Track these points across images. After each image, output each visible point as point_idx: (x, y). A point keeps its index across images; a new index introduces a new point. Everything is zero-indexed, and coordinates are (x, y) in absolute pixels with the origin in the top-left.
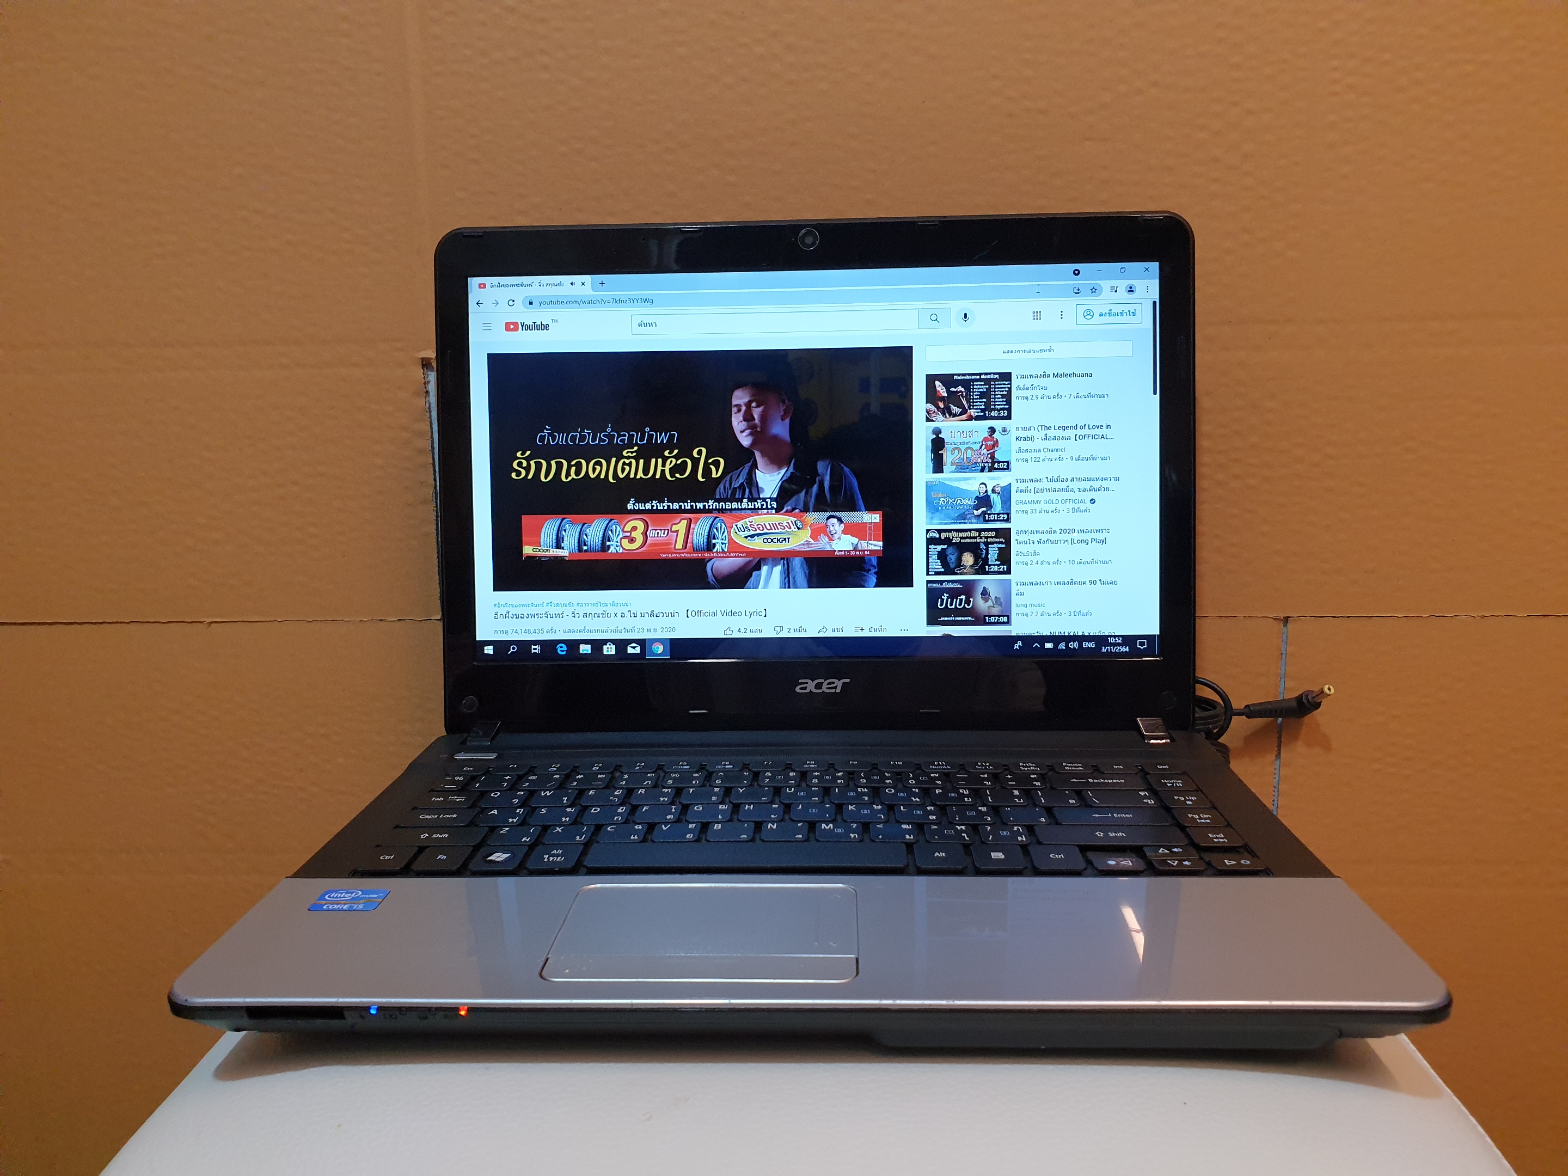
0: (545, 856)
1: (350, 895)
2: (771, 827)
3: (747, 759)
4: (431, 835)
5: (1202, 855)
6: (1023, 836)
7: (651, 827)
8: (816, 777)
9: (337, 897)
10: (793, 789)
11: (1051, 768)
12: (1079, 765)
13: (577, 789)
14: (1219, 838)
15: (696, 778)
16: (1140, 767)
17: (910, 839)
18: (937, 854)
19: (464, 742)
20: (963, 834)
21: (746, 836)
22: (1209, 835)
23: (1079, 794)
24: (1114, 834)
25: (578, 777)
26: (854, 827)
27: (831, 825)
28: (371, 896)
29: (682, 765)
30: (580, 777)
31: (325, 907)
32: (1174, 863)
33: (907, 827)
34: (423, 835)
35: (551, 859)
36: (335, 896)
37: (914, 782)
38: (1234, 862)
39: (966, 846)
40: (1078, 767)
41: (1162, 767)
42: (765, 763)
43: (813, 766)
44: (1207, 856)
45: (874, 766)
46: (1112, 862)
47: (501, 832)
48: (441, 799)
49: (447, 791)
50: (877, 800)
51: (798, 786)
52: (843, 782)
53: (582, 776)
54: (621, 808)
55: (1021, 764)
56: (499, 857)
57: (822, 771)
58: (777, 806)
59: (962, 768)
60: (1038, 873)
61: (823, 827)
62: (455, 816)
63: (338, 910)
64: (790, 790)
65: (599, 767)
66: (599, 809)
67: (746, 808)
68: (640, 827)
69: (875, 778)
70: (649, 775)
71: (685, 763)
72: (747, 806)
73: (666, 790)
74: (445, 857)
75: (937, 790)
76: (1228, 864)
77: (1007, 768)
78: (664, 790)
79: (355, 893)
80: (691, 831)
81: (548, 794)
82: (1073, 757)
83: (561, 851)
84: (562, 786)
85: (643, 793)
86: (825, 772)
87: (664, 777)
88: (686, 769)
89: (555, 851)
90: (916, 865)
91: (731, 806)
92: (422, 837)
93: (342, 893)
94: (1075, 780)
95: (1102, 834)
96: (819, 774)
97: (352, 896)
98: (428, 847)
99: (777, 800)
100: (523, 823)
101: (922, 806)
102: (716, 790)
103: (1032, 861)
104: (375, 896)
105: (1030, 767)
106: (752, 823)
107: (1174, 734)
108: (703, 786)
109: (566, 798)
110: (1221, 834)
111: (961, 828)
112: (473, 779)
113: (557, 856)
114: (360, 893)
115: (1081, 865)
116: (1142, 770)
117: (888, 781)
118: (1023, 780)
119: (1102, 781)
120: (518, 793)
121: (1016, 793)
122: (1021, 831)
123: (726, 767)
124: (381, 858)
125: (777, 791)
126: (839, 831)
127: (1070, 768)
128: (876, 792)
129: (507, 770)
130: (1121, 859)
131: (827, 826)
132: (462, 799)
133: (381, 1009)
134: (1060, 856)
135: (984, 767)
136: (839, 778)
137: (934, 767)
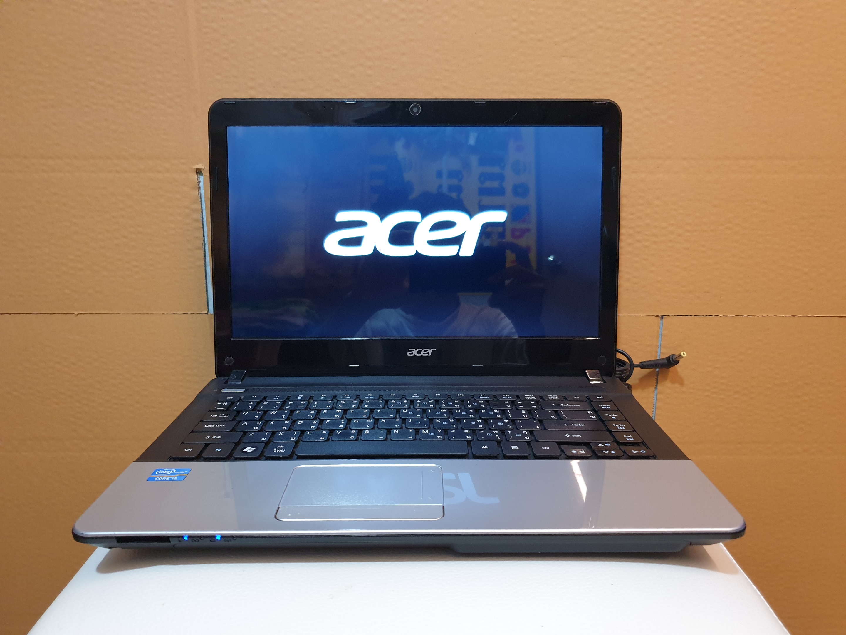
0: (274, 449)
1: (169, 472)
2: (395, 432)
3: (382, 393)
4: (211, 437)
5: (620, 446)
6: (528, 437)
7: (331, 432)
8: (419, 403)
9: (162, 473)
10: (406, 410)
11: (541, 397)
12: (556, 396)
13: (290, 410)
14: (629, 438)
15: (354, 404)
16: (587, 397)
17: (469, 439)
18: (483, 447)
19: (226, 382)
20: (497, 436)
21: (382, 437)
22: (624, 436)
23: (556, 412)
24: (575, 436)
25: (290, 403)
26: (439, 432)
27: (427, 431)
28: (181, 472)
29: (346, 396)
30: (291, 403)
31: (156, 479)
32: (607, 452)
33: (468, 432)
34: (207, 437)
35: (278, 451)
36: (161, 472)
37: (470, 406)
38: (637, 452)
39: (499, 442)
40: (556, 397)
41: (599, 397)
42: (391, 395)
43: (417, 397)
44: (624, 448)
45: (449, 397)
46: (574, 452)
47: (250, 435)
48: (216, 416)
49: (218, 411)
50: (451, 416)
51: (409, 408)
52: (433, 406)
53: (292, 403)
54: (314, 421)
55: (526, 396)
56: (249, 449)
57: (422, 399)
58: (398, 420)
59: (495, 397)
60: (536, 457)
61: (423, 432)
62: (224, 425)
63: (163, 480)
64: (405, 411)
65: (301, 397)
66: (302, 422)
67: (382, 421)
68: (325, 433)
69: (450, 403)
70: (328, 402)
71: (348, 395)
72: (382, 420)
73: (338, 411)
74: (220, 450)
75: (482, 410)
76: (634, 453)
77: (518, 397)
78: (337, 411)
79: (172, 471)
80: (353, 434)
81: (274, 413)
82: (552, 391)
83: (283, 446)
84: (281, 408)
85: (326, 412)
86: (423, 400)
87: (337, 402)
88: (348, 398)
89: (280, 446)
90: (473, 454)
91: (374, 420)
92: (207, 438)
93: (164, 471)
94: (554, 405)
95: (569, 435)
96: (420, 401)
97: (171, 472)
98: (211, 443)
99: (398, 416)
100: (261, 430)
101: (475, 420)
102: (366, 411)
103: (533, 451)
104: (183, 472)
105: (530, 397)
106: (385, 430)
107: (605, 378)
108: (358, 408)
109: (284, 415)
110: (630, 436)
111: (496, 433)
112: (232, 404)
113: (281, 449)
114: (175, 471)
115: (558, 453)
116: (589, 399)
117: (456, 406)
118: (527, 404)
119: (568, 405)
120: (258, 413)
121: (524, 412)
122: (527, 433)
123: (370, 397)
124: (185, 450)
125: (398, 411)
126: (432, 434)
127: (551, 398)
128: (450, 411)
129: (250, 398)
130: (579, 450)
131: (425, 431)
132: (227, 415)
133: (190, 537)
134: (547, 448)
135: (506, 396)
136: (431, 404)
137: (480, 397)
